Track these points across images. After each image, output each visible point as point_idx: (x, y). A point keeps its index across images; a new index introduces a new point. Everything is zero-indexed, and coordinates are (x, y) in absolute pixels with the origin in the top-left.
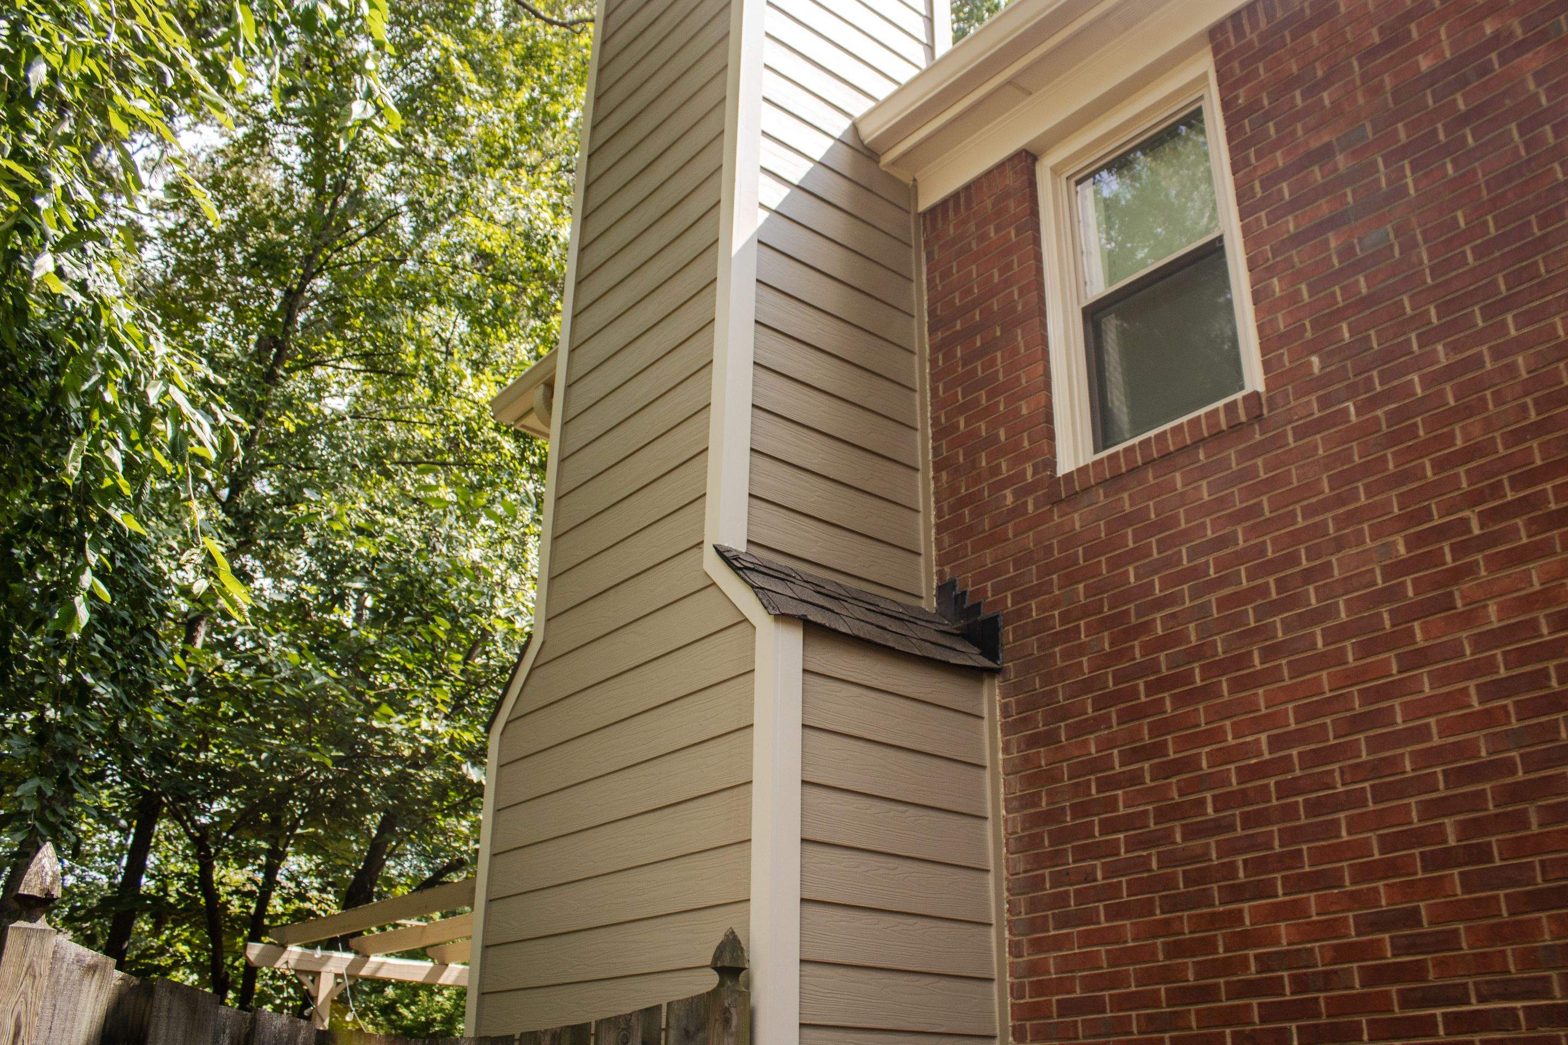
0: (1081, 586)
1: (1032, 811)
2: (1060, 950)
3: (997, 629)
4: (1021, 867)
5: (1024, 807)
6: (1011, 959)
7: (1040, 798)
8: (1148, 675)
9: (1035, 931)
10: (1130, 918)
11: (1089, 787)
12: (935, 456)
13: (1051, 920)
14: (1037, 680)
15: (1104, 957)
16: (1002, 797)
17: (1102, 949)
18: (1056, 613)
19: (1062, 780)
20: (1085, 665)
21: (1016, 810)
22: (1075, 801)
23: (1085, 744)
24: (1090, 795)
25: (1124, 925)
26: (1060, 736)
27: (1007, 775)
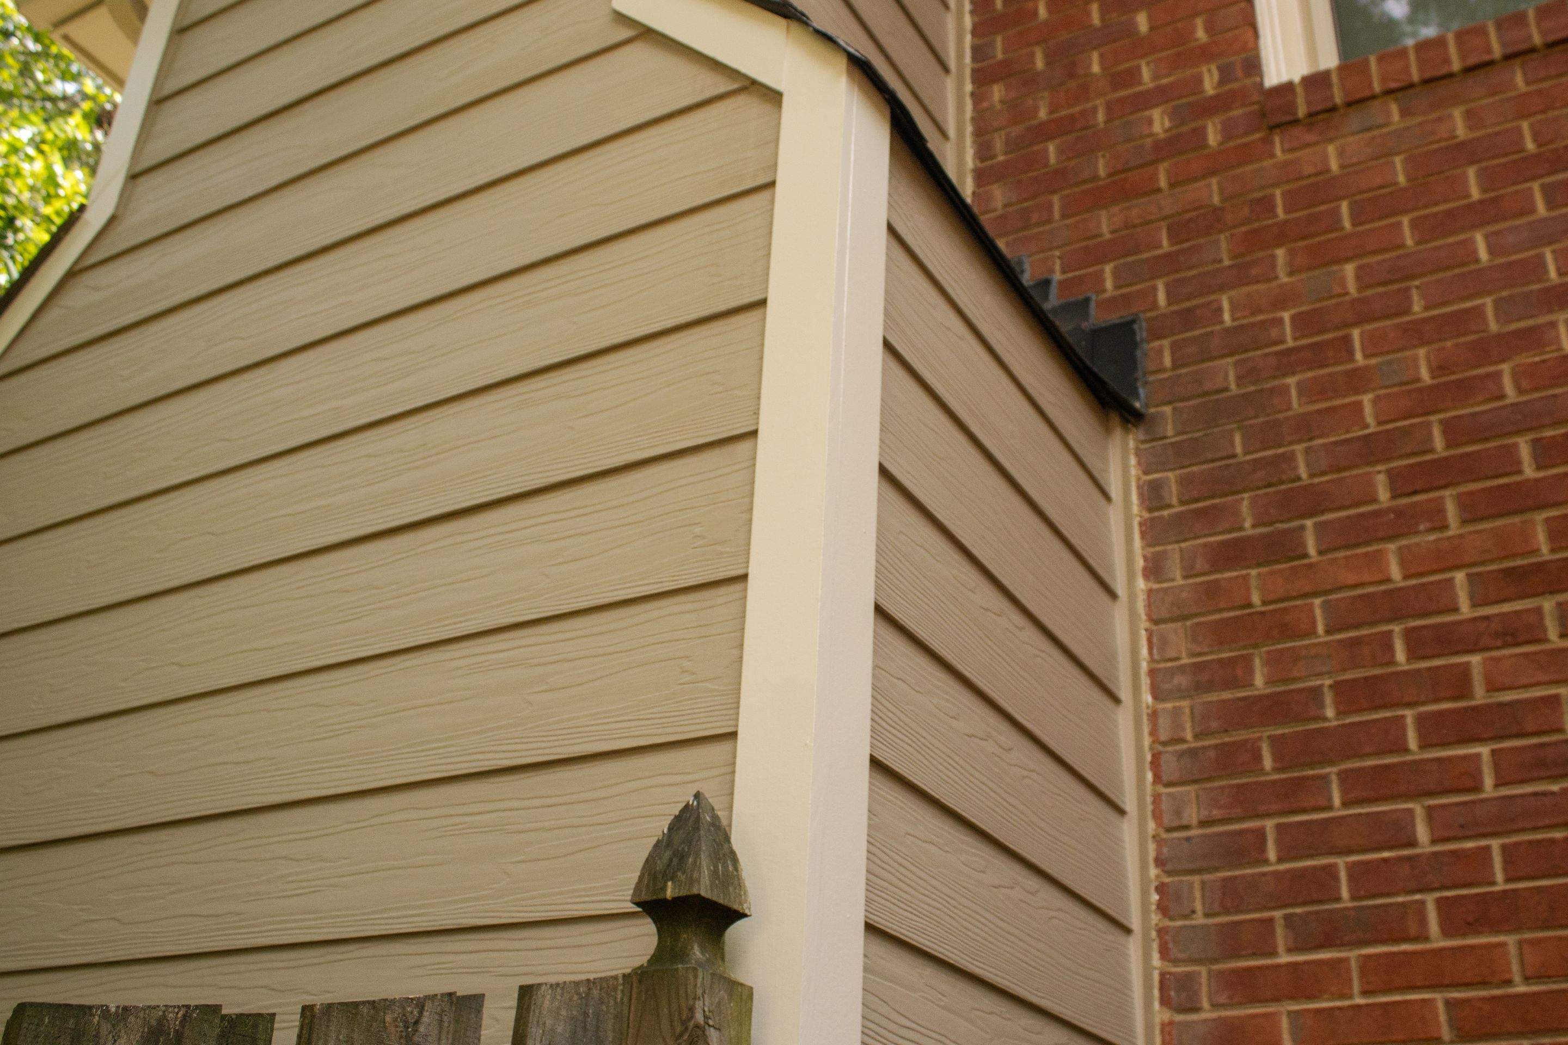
0: (1349, 269)
1: (1227, 695)
2: (1311, 997)
3: (1135, 345)
4: (1192, 815)
5: (1199, 688)
6: (1167, 1015)
7: (1250, 670)
8: (1541, 427)
9: (1235, 954)
10: (1518, 929)
11: (1389, 648)
12: (975, 59)
13: (1280, 932)
14: (1238, 439)
15: (1443, 1017)
16: (1144, 666)
17: (1438, 998)
18: (1286, 316)
19: (1312, 632)
20: (1368, 410)
21: (1181, 694)
22: (1349, 676)
23: (1376, 560)
24: (1392, 662)
25: (1503, 945)
26: (1303, 545)
27: (1156, 622)
